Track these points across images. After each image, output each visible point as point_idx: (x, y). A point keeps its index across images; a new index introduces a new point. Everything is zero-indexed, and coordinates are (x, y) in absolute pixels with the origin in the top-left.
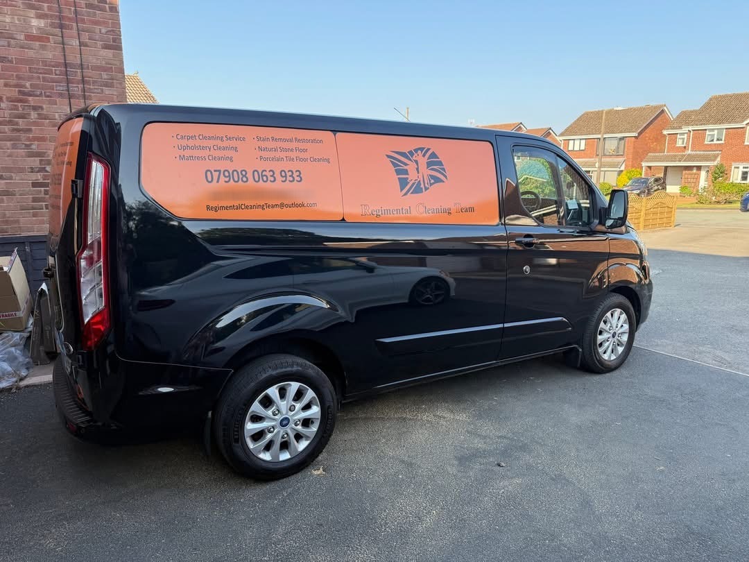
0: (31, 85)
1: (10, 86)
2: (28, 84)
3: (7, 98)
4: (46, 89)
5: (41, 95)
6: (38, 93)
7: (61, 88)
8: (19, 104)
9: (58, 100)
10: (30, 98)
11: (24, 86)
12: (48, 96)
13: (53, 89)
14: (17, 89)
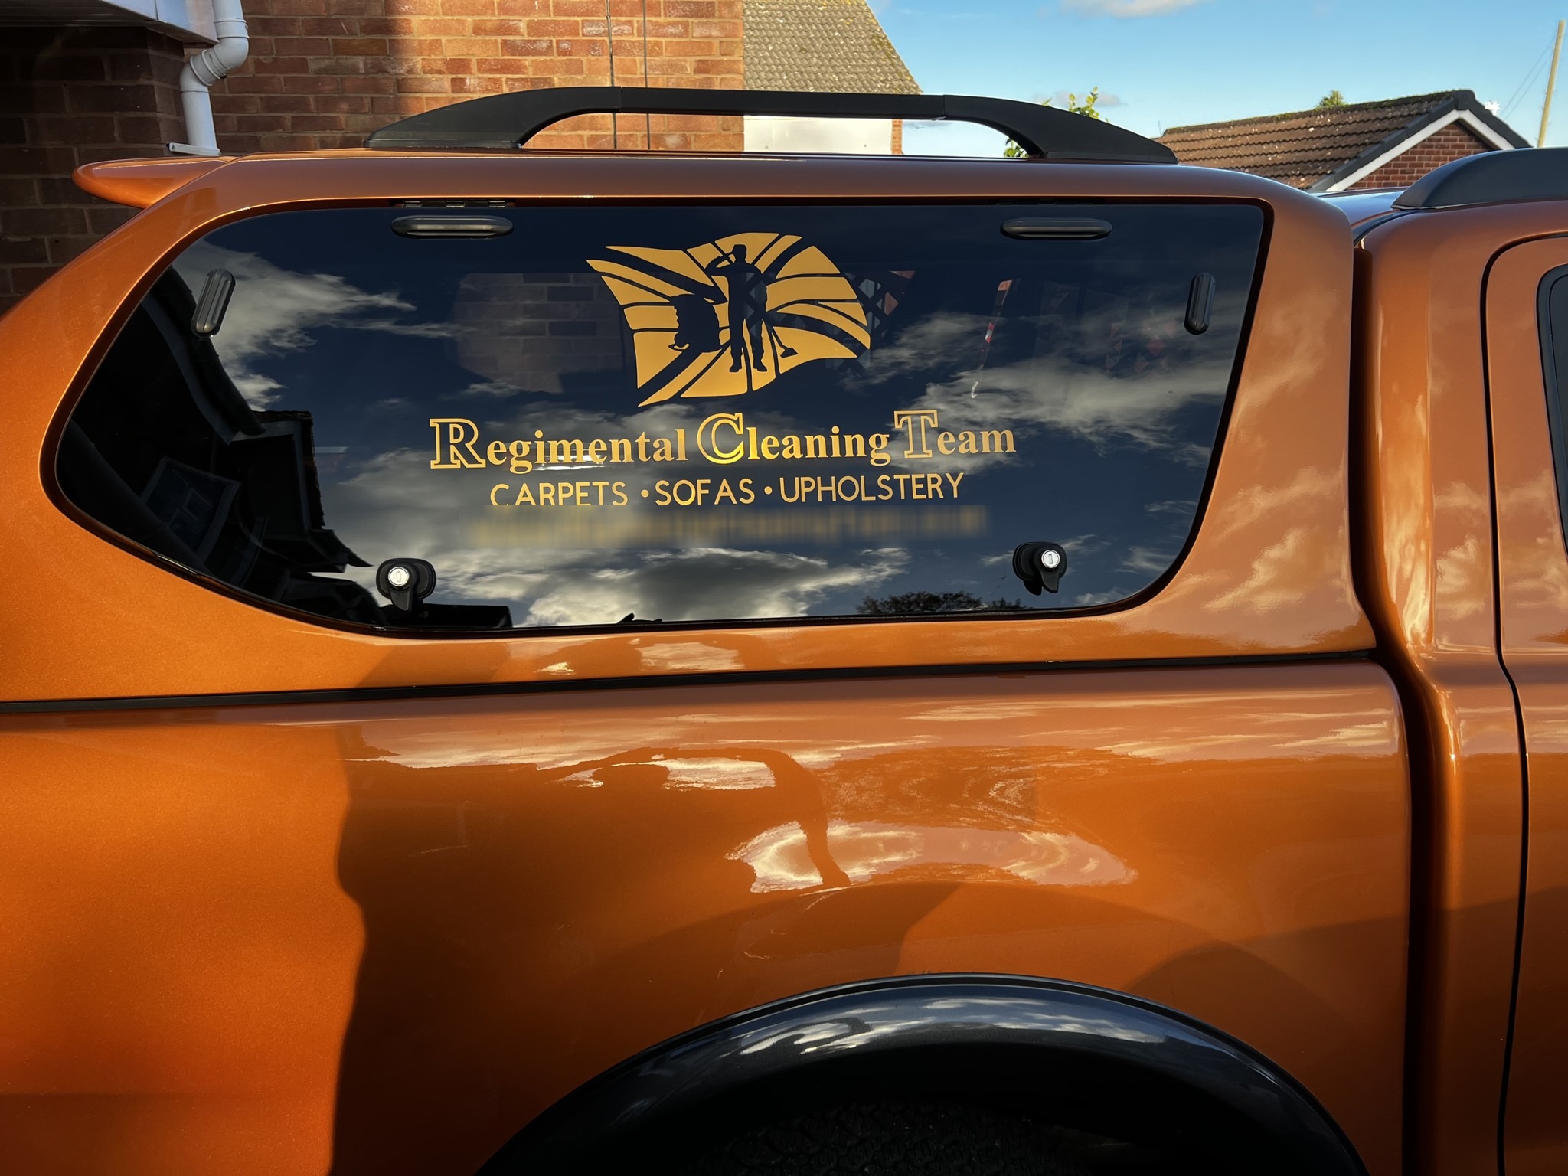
0: (529, 25)
1: (486, 32)
2: (522, 26)
3: (480, 62)
4: (562, 34)
5: (548, 51)
6: (544, 45)
7: (594, 29)
8: (504, 77)
9: (584, 59)
10: (528, 60)
11: (515, 31)
12: (564, 53)
13: (578, 35)
14: (500, 39)
